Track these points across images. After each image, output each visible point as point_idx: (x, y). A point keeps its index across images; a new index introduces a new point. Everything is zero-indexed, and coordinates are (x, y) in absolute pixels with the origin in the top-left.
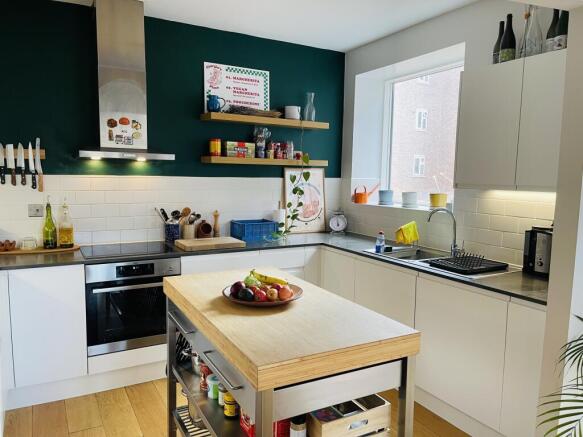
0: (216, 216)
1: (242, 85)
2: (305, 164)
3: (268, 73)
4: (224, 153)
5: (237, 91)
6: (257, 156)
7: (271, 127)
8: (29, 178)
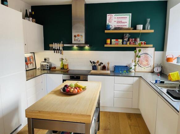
0: (108, 64)
1: (120, 20)
2: (139, 46)
3: (131, 14)
4: (111, 43)
5: (118, 22)
6: (123, 44)
7: (129, 33)
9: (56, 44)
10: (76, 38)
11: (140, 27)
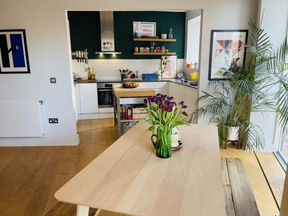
0: (137, 72)
1: (146, 28)
2: (165, 54)
3: (155, 23)
4: (139, 51)
5: (144, 30)
6: (150, 52)
7: (156, 42)
8: (84, 60)
9: (80, 52)
10: (106, 46)
11: (164, 36)
